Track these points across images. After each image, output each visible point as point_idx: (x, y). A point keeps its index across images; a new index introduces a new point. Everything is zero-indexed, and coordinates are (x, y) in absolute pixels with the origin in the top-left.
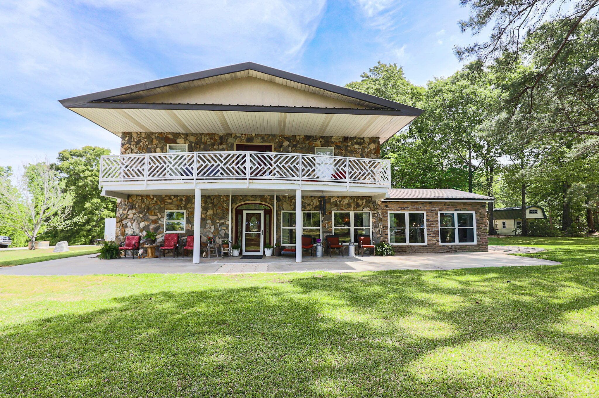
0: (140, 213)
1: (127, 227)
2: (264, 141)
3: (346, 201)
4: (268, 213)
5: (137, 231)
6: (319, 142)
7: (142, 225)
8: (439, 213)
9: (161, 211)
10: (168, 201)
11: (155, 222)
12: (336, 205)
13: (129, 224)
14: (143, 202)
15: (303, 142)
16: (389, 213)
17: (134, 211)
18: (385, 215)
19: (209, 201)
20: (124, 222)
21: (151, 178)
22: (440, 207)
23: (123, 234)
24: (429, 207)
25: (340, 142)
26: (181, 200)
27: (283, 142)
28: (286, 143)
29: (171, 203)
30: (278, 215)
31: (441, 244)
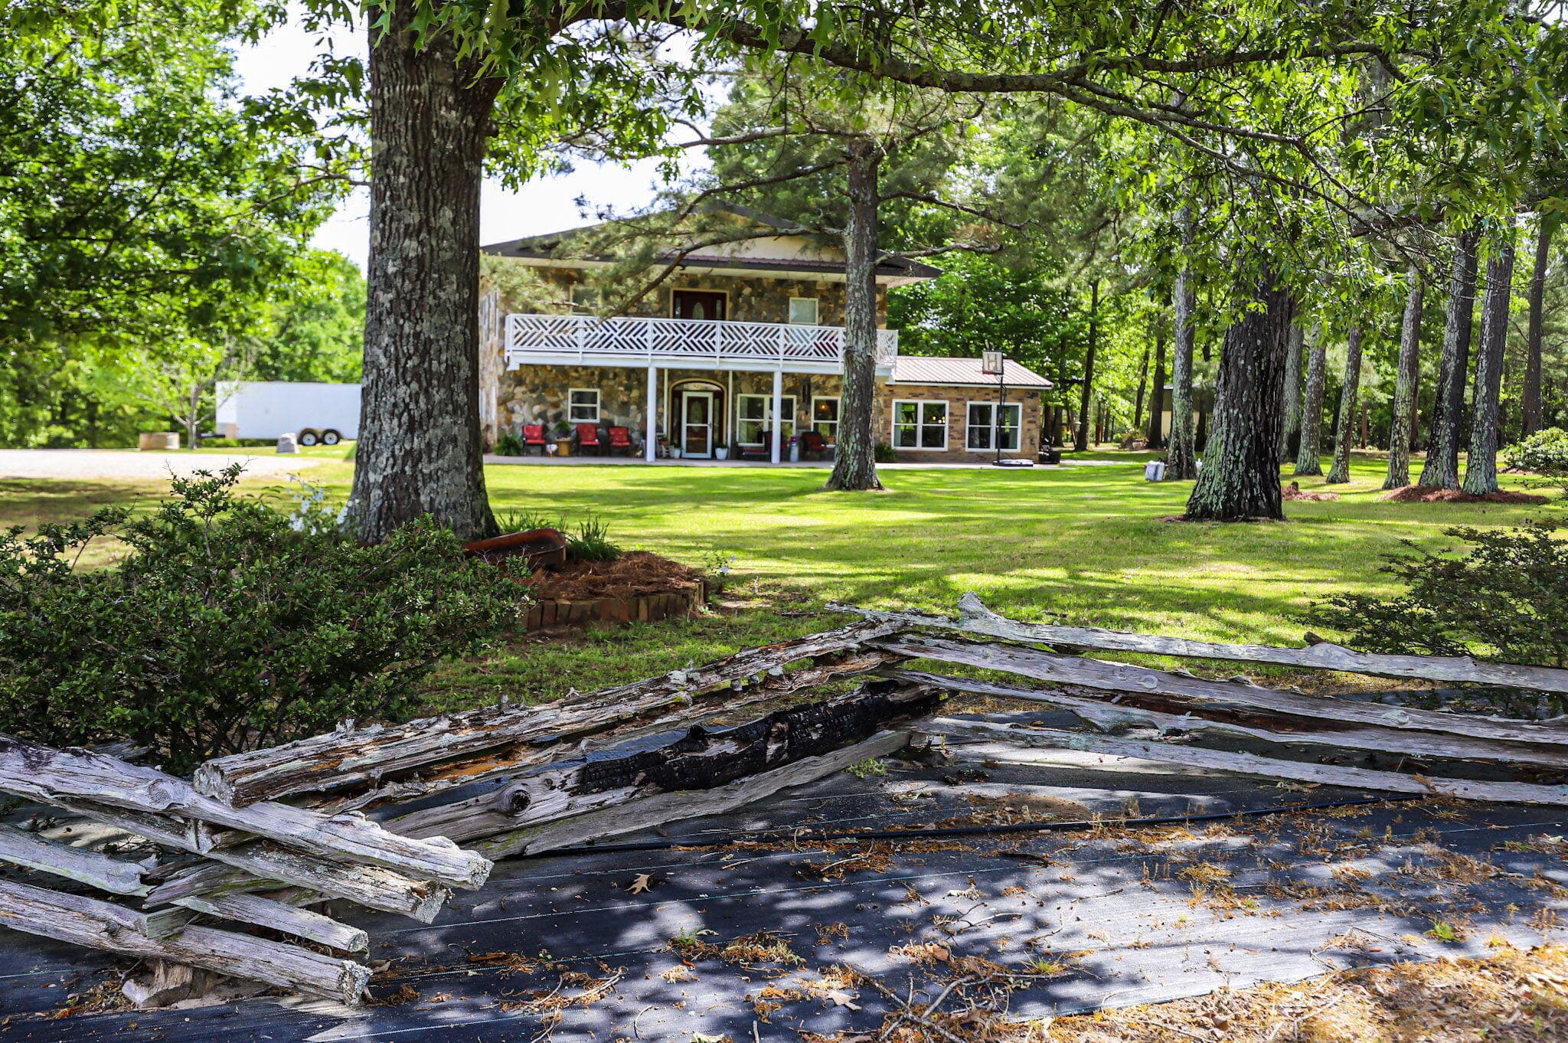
0: (532, 391)
1: (512, 411)
2: (715, 287)
3: (833, 382)
4: (719, 396)
5: (530, 419)
6: (795, 290)
7: (537, 409)
8: (969, 403)
9: (564, 388)
10: (575, 374)
11: (556, 405)
12: (818, 387)
13: (517, 408)
14: (536, 375)
15: (773, 289)
16: (894, 401)
17: (523, 389)
18: (888, 405)
19: (633, 376)
20: (509, 405)
21: (587, 349)
22: (971, 394)
23: (509, 422)
24: (954, 394)
25: (828, 290)
26: (593, 374)
27: (742, 288)
28: (747, 291)
29: (577, 379)
30: (734, 401)
31: (968, 450)
